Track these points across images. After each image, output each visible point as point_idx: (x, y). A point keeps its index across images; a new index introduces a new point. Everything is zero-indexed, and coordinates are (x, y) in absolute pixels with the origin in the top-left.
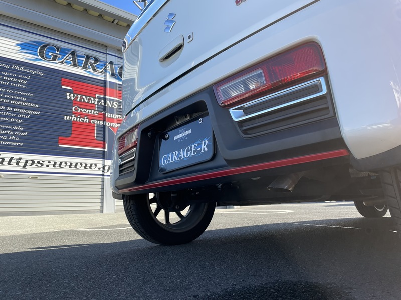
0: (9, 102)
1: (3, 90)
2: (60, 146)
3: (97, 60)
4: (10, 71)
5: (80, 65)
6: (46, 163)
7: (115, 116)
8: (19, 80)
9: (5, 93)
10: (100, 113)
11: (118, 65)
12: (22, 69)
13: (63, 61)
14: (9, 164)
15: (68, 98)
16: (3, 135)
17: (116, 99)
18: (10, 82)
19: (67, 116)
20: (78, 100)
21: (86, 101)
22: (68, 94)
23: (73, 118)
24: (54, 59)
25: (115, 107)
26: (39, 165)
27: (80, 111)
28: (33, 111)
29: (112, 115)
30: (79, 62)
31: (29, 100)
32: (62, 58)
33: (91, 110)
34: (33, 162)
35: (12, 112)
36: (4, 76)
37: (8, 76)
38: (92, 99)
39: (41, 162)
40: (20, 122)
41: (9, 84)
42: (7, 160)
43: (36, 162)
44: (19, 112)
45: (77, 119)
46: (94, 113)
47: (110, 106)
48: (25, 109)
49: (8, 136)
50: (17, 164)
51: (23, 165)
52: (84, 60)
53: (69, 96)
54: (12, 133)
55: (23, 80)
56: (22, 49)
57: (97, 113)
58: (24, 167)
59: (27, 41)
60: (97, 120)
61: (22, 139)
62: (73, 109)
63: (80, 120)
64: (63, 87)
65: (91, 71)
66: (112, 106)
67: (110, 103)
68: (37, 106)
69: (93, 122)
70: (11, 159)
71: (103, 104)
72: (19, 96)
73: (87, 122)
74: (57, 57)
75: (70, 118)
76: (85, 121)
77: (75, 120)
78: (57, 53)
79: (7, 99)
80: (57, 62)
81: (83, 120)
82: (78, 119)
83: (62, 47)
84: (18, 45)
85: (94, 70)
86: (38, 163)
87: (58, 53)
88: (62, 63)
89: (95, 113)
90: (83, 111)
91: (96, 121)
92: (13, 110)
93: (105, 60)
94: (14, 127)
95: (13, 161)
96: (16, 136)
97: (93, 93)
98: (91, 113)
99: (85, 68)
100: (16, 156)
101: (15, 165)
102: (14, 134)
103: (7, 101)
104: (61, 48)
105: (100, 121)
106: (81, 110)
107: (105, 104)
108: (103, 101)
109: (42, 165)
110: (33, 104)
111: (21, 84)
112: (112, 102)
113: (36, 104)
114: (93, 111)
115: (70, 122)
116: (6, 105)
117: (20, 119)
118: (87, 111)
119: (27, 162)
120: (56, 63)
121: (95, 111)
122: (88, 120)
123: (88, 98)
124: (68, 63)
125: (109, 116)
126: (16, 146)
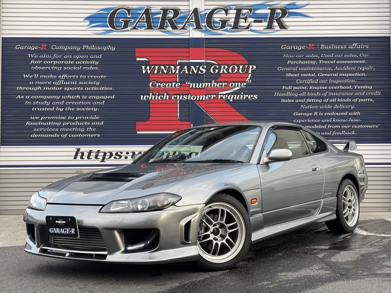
0: (84, 90)
1: (77, 77)
2: (138, 133)
3: (176, 12)
4: (81, 52)
5: (155, 25)
6: (124, 154)
7: (202, 85)
8: (91, 61)
9: (79, 80)
10: (182, 85)
11: (206, 10)
12: (93, 48)
13: (135, 26)
14: (88, 157)
15: (144, 72)
16: (81, 127)
17: (203, 61)
18: (83, 65)
19: (144, 95)
20: (156, 72)
21: (165, 72)
22: (143, 67)
23: (151, 97)
24: (126, 26)
25: (202, 72)
26: (116, 157)
27: (159, 86)
28: (108, 95)
29: (198, 84)
30: (155, 21)
31: (103, 83)
32: (134, 22)
33: (172, 83)
34: (111, 154)
35: (87, 100)
36: (76, 60)
37: (80, 60)
38: (173, 67)
39: (119, 154)
40: (95, 110)
41: (82, 68)
42: (86, 154)
43: (114, 154)
44: (94, 99)
45: (155, 97)
46: (175, 86)
47: (196, 72)
48: (100, 95)
49: (85, 127)
50: (96, 157)
51: (101, 158)
52: (160, 16)
53: (145, 69)
54: (89, 124)
55: (95, 61)
56: (91, 22)
57: (180, 84)
58: (103, 160)
59: (95, 11)
60: (180, 95)
61: (99, 129)
62: (150, 85)
63: (159, 98)
64: (138, 59)
65: (170, 29)
66: (198, 72)
67: (196, 68)
68: (111, 89)
69: (174, 97)
70: (90, 152)
71: (187, 72)
72: (93, 80)
73: (167, 98)
74: (129, 21)
75: (148, 96)
76: (165, 98)
77: (153, 98)
78: (128, 16)
79: (81, 86)
80: (129, 28)
81: (162, 96)
82: (157, 96)
83: (134, 7)
84: (87, 18)
85: (174, 27)
86: (117, 154)
87: (130, 16)
88: (134, 28)
89: (177, 85)
90: (162, 85)
91: (178, 96)
92: (88, 97)
93: (187, 8)
94: (90, 116)
95: (92, 154)
96: (93, 127)
97: (175, 59)
98: (171, 86)
99: (162, 27)
100: (95, 148)
101: (93, 158)
102: (91, 124)
103: (82, 89)
104: (132, 9)
105: (183, 95)
106: (160, 84)
107: (189, 71)
108: (186, 67)
109: (120, 157)
110: (107, 86)
111: (94, 65)
112: (197, 67)
113: (110, 87)
114: (174, 83)
115: (148, 102)
116: (81, 93)
117: (95, 106)
118: (167, 85)
119: (105, 154)
120: (128, 31)
121: (176, 82)
122: (168, 96)
123: (167, 67)
124: (141, 27)
125: (194, 87)
126: (94, 137)
